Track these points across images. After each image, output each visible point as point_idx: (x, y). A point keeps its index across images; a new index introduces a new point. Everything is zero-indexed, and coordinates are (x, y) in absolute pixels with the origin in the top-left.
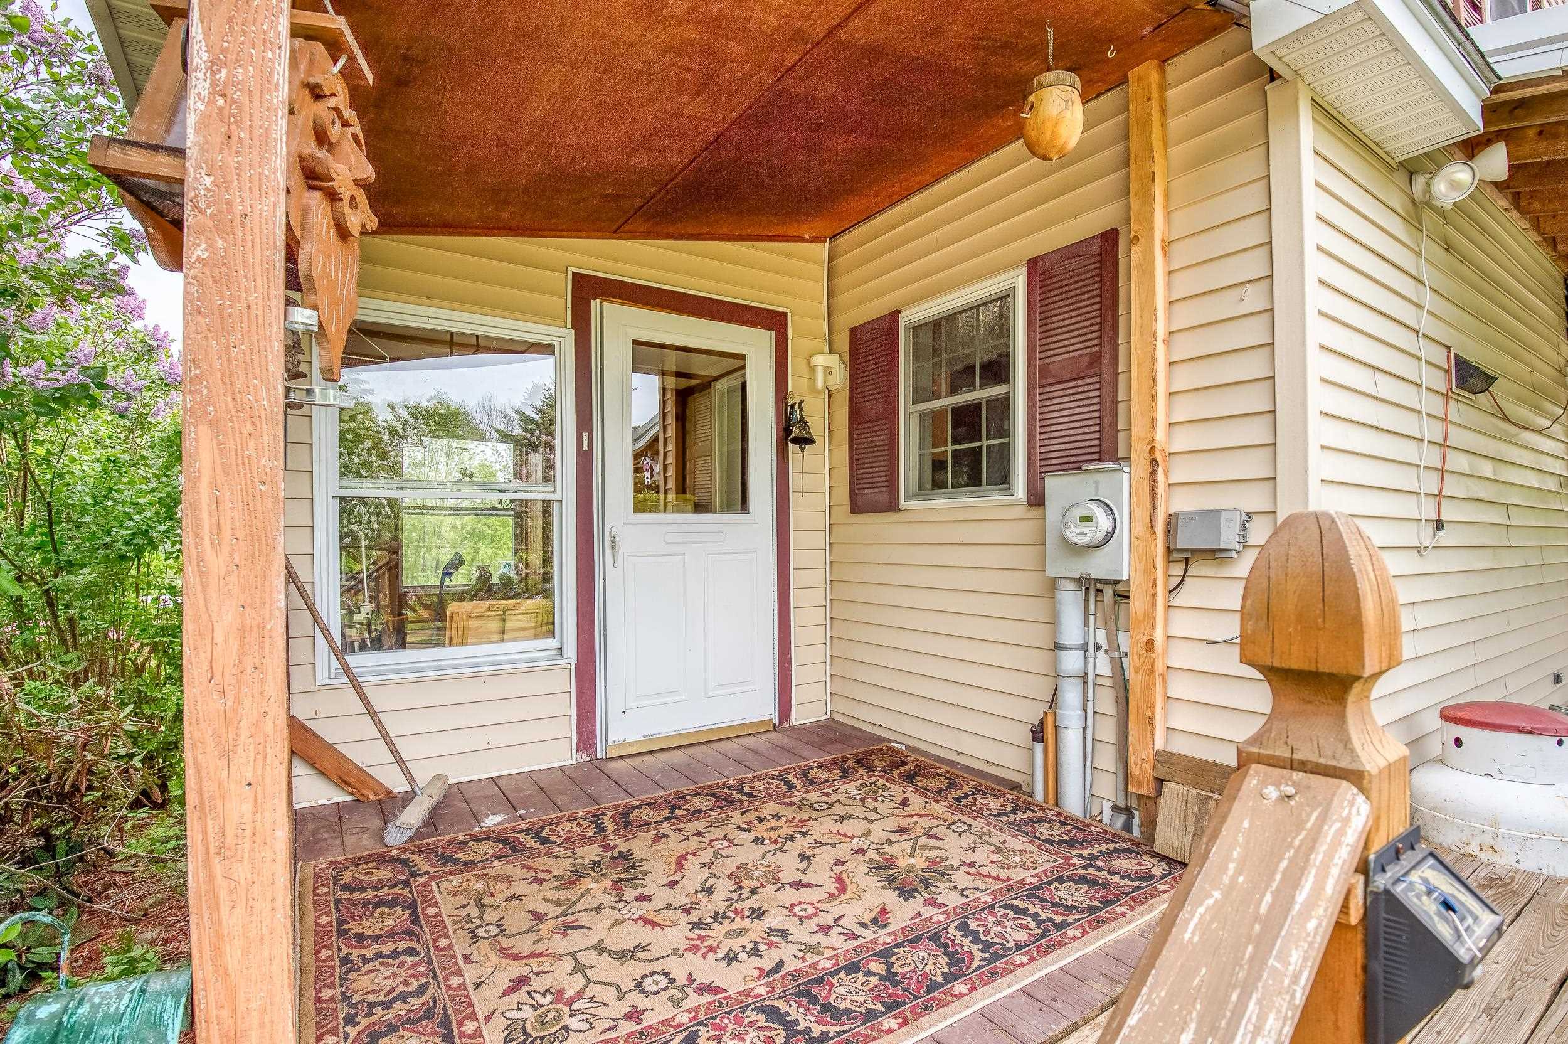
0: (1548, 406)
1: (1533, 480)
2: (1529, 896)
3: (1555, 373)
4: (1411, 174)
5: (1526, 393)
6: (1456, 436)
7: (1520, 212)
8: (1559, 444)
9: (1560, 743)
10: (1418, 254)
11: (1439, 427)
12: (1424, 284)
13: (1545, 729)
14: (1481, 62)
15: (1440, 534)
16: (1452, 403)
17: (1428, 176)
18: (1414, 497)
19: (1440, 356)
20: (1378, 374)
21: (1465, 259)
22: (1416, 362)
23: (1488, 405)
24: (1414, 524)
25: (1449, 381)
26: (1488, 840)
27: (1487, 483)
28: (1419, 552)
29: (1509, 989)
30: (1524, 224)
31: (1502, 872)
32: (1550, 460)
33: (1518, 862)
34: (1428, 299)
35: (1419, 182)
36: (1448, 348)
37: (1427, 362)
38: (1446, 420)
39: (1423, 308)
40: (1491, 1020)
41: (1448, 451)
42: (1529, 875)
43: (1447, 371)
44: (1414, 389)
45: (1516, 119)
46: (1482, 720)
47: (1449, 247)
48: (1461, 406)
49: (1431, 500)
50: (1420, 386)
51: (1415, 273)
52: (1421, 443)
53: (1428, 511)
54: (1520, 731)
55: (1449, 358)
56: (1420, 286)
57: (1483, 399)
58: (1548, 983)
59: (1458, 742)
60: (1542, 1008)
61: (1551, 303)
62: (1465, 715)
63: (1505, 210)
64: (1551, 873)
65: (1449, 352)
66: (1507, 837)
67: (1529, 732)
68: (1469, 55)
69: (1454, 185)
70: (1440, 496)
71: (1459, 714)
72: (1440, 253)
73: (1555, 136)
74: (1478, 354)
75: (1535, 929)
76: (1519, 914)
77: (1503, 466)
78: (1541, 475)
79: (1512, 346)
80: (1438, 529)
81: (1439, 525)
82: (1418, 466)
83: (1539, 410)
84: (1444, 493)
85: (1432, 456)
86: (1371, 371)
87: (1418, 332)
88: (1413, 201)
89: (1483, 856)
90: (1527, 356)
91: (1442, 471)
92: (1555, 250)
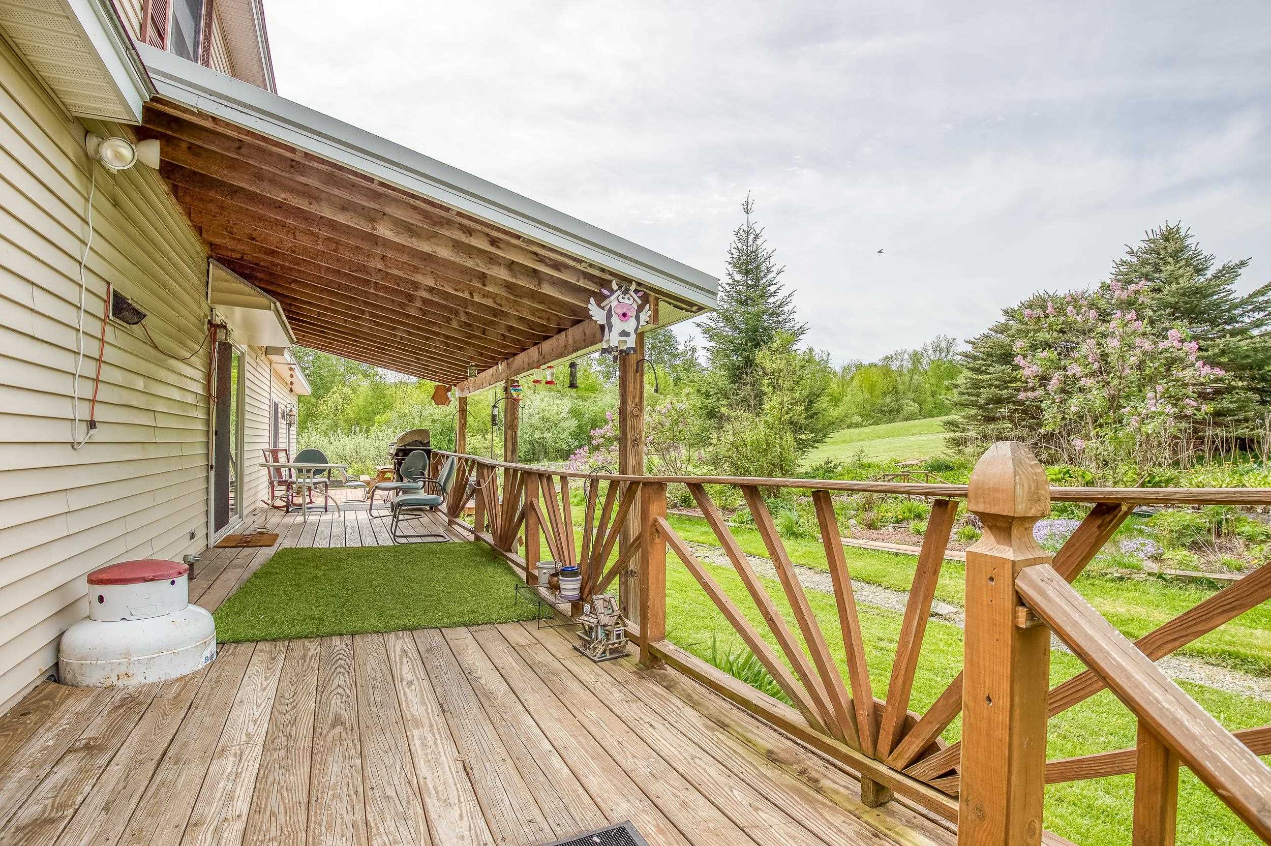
0: (190, 343)
1: (177, 395)
2: (150, 701)
3: (197, 321)
4: (87, 132)
5: (174, 331)
6: (110, 354)
7: (176, 198)
8: (197, 371)
9: (173, 583)
10: (87, 200)
11: (96, 344)
12: (88, 224)
13: (162, 576)
14: (144, 73)
15: (92, 432)
16: (107, 327)
17: (100, 140)
18: (70, 400)
19: (101, 289)
20: (35, 288)
21: (128, 217)
22: (77, 287)
23: (141, 334)
24: (69, 423)
25: (107, 309)
26: (123, 670)
27: (139, 394)
28: (73, 447)
29: (125, 780)
30: (179, 208)
31: (132, 690)
32: (189, 381)
33: (145, 678)
34: (92, 238)
35: (92, 142)
36: (108, 283)
37: (86, 289)
38: (102, 341)
39: (86, 245)
40: (107, 814)
41: (103, 365)
42: (152, 685)
43: (105, 301)
44: (74, 310)
45: (171, 129)
46: (118, 577)
47: (116, 204)
48: (117, 330)
49: (86, 404)
50: (79, 308)
51: (82, 214)
52: (77, 356)
53: (82, 411)
54: (145, 580)
55: (108, 291)
56: (86, 226)
57: (137, 328)
58: (153, 761)
59: (101, 599)
60: (147, 782)
61: (197, 272)
62: (104, 576)
63: (167, 194)
64: (168, 678)
65: (109, 287)
66: (136, 663)
67: (152, 580)
68: (135, 62)
69: (118, 156)
70: (93, 401)
71: (101, 577)
72: (107, 206)
73: (197, 155)
74: (134, 294)
75: (150, 725)
76: (140, 719)
77: (152, 382)
78: (183, 392)
79: (163, 293)
80: (91, 428)
81: (92, 424)
82: (74, 375)
83: (182, 344)
84: (97, 399)
85: (89, 369)
86: (29, 286)
87: (80, 263)
88: (86, 155)
89: (120, 684)
90: (176, 304)
91: (97, 380)
92: (201, 235)
